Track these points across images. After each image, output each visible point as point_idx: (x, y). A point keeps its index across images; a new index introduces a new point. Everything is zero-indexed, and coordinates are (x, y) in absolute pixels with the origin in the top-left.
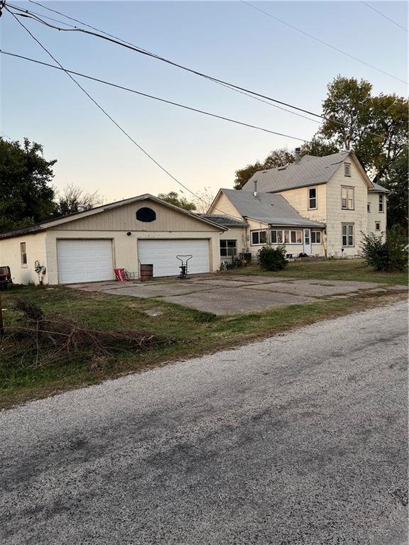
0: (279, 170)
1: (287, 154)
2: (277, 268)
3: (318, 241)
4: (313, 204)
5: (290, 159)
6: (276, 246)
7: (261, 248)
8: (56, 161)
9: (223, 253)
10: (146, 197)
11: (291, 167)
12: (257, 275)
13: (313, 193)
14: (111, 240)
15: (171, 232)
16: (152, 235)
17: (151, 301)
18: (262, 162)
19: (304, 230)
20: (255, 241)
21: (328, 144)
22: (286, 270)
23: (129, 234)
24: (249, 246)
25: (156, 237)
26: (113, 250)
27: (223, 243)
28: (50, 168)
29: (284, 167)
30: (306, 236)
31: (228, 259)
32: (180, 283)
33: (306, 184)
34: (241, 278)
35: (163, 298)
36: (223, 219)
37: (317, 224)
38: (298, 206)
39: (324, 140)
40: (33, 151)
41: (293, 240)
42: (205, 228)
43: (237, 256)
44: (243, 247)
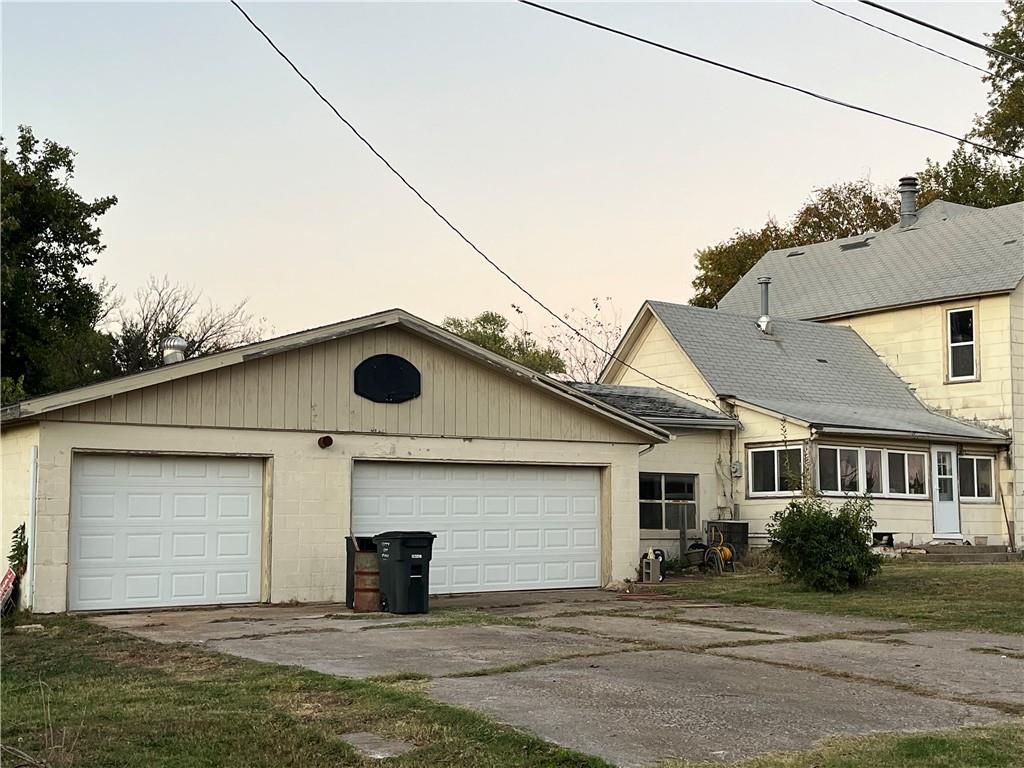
0: (845, 248)
1: (867, 199)
2: (841, 580)
3: (985, 491)
4: (963, 363)
5: (879, 216)
6: (839, 504)
7: (783, 506)
8: (112, 201)
9: (649, 518)
10: (390, 321)
11: (886, 241)
12: (768, 605)
13: (962, 327)
14: (263, 460)
15: (470, 439)
16: (405, 449)
17: (374, 693)
18: (787, 223)
19: (935, 450)
20: (763, 481)
21: (1008, 170)
22: (874, 588)
23: (325, 443)
24: (741, 499)
25: (417, 456)
26: (268, 495)
27: (649, 485)
28: (94, 222)
29: (860, 239)
30: (942, 470)
31: (668, 542)
32: (491, 622)
33: (938, 294)
34: (713, 614)
35: (422, 684)
36: (651, 401)
37: (978, 433)
38: (913, 370)
39: (992, 157)
40: (44, 167)
41: (897, 485)
42: (589, 431)
43: (700, 531)
44: (721, 502)
